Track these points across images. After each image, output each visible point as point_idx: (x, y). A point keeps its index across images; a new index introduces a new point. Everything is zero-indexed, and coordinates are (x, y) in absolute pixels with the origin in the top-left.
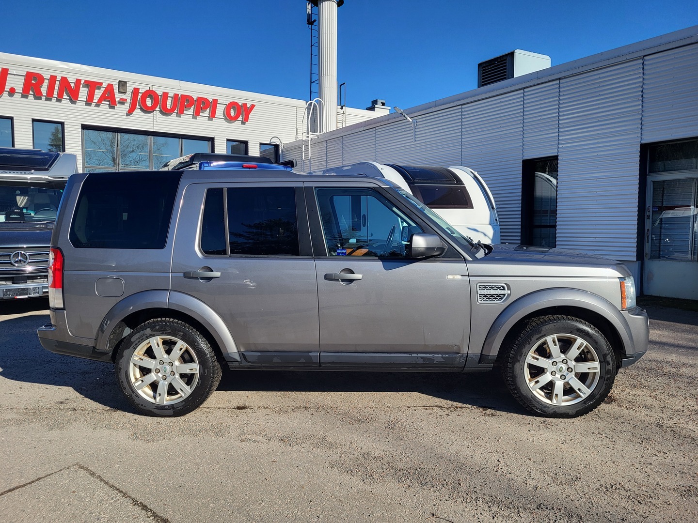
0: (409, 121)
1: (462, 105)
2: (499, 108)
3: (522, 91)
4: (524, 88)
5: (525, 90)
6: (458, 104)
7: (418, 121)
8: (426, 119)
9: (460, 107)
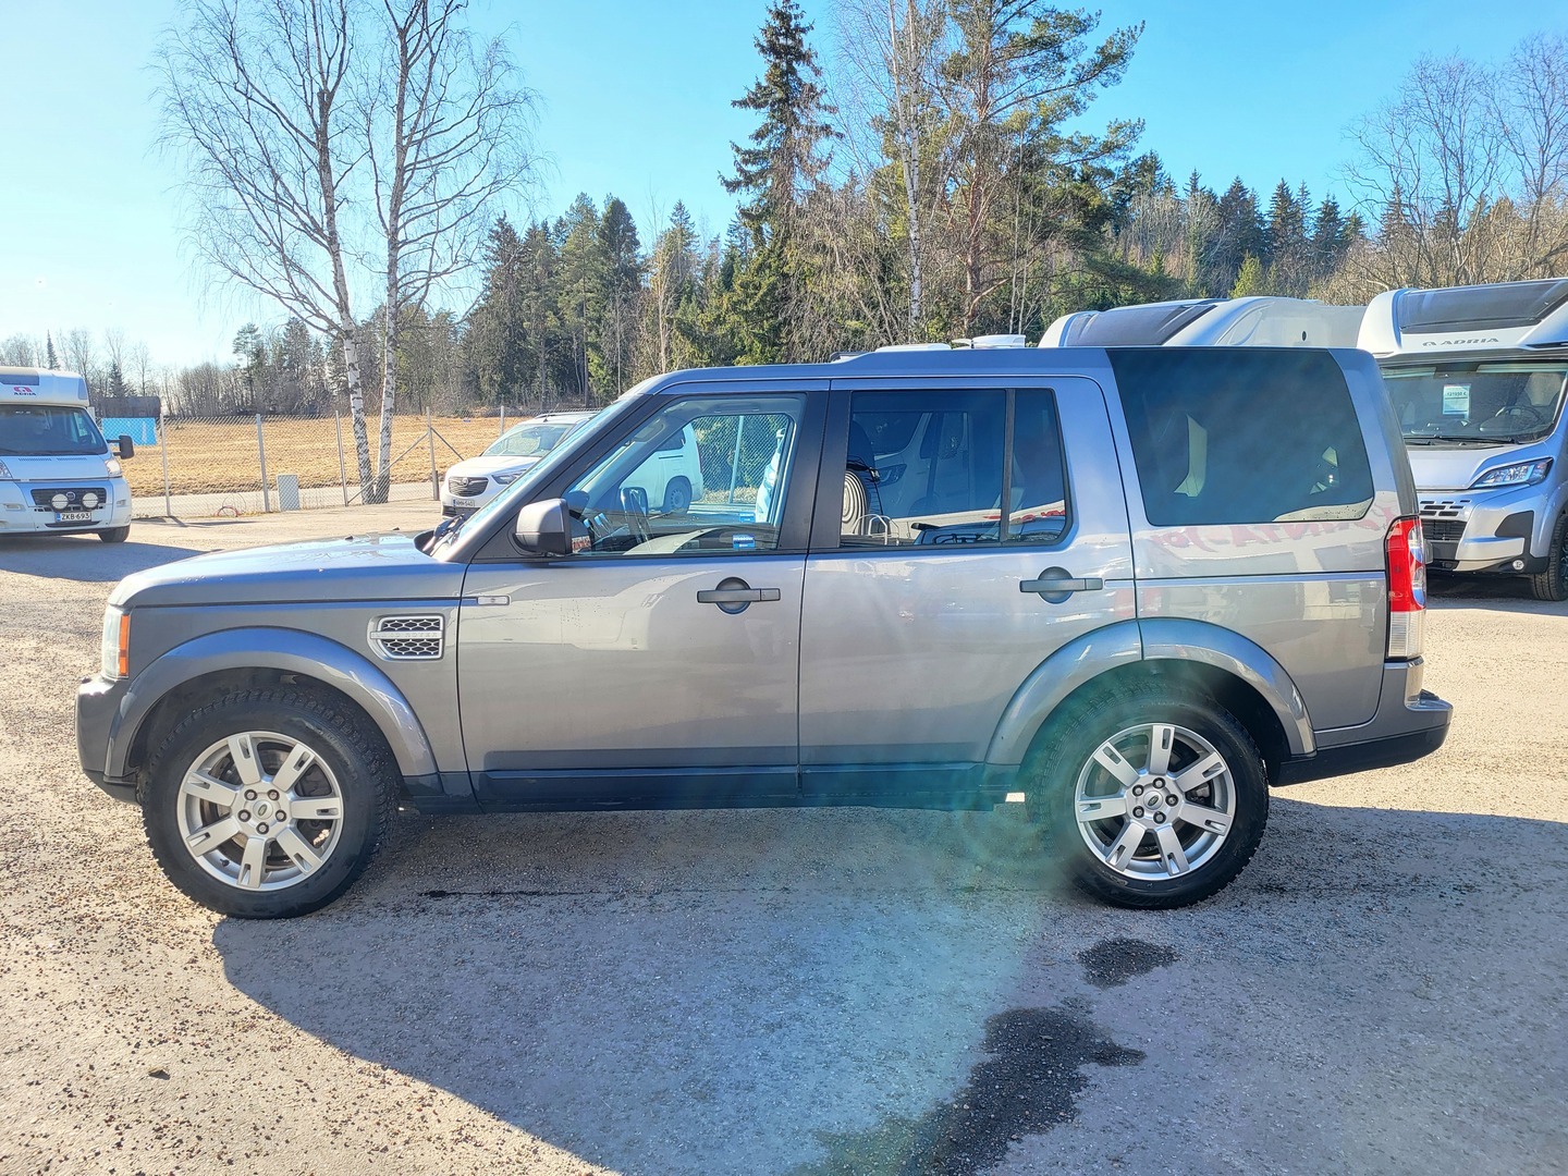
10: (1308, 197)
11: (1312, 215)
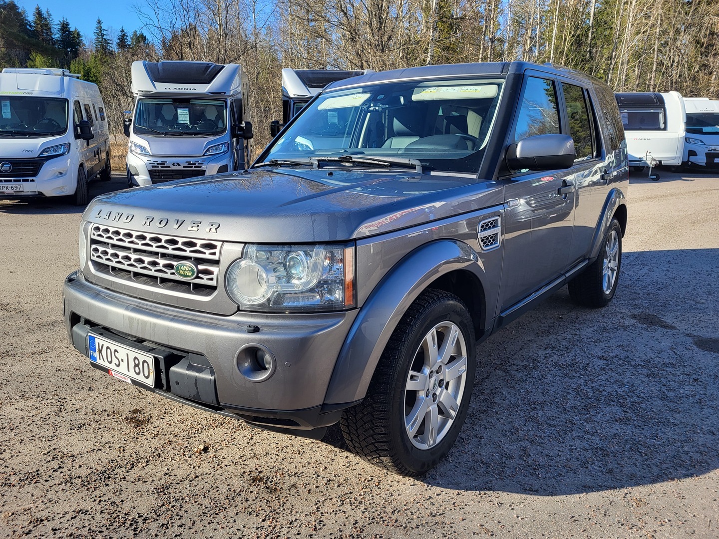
10: (51, 17)
11: (55, 27)
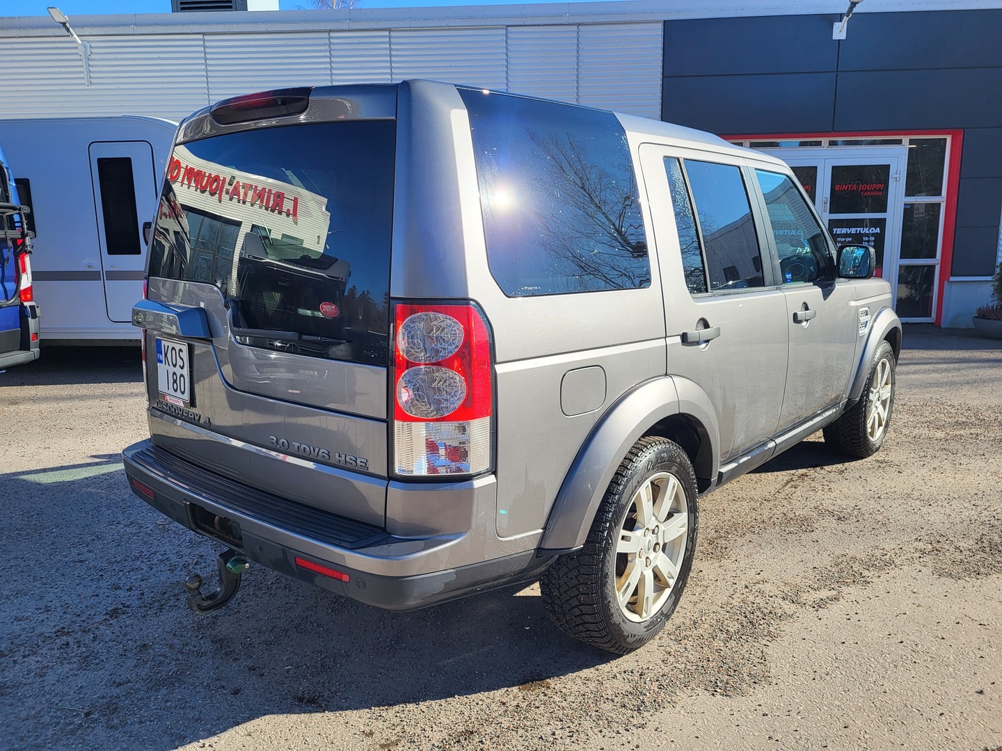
0: (75, 42)
1: (204, 34)
2: (285, 55)
3: (326, 35)
4: (330, 31)
5: (332, 35)
6: (193, 31)
7: (93, 45)
8: (117, 44)
9: (201, 36)
